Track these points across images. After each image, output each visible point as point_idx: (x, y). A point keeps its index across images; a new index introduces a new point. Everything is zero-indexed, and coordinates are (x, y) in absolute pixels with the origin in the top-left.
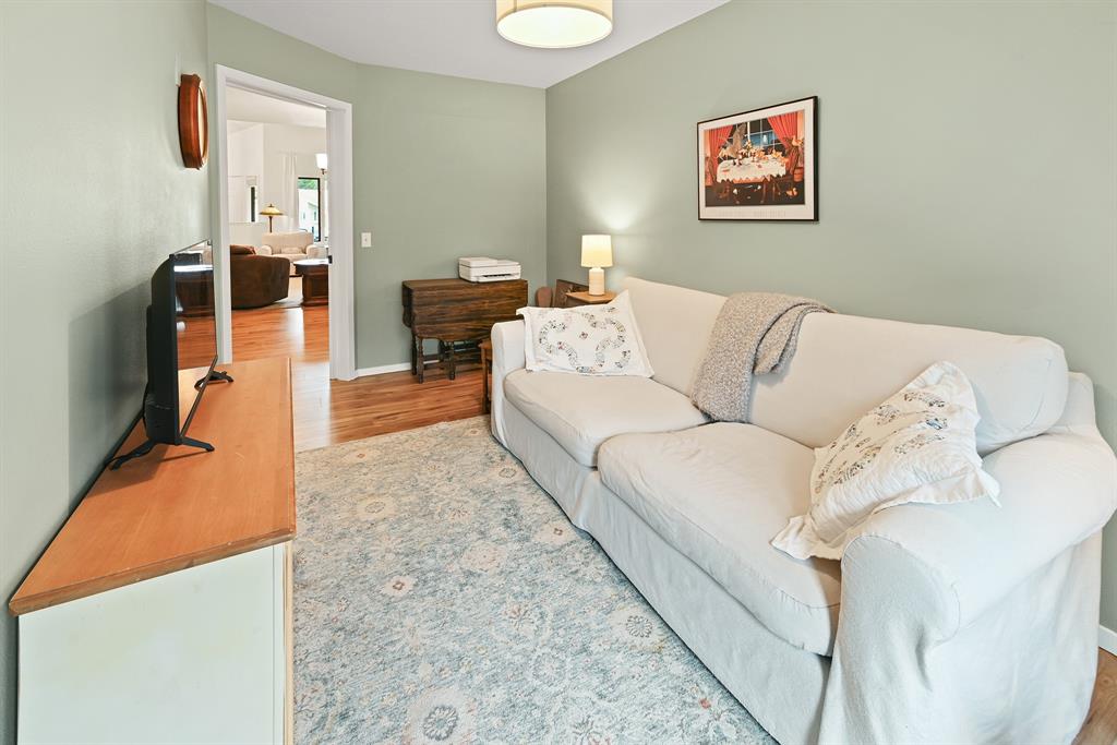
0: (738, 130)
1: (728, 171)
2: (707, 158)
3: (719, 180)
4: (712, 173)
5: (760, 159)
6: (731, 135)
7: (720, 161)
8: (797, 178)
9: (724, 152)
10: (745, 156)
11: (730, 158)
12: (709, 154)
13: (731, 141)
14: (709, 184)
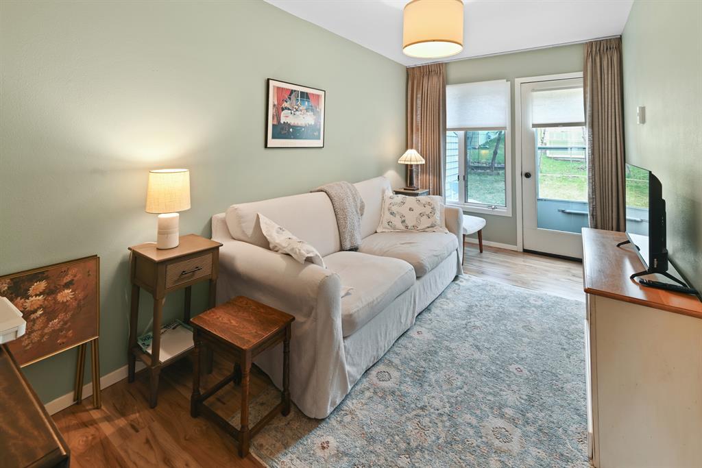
0: (294, 94)
1: (287, 117)
2: (274, 105)
3: (282, 122)
4: (277, 116)
5: (304, 114)
6: (290, 95)
7: (283, 109)
8: (318, 127)
9: (285, 105)
10: (297, 110)
11: (289, 109)
12: (276, 103)
13: (290, 99)
14: (275, 123)
